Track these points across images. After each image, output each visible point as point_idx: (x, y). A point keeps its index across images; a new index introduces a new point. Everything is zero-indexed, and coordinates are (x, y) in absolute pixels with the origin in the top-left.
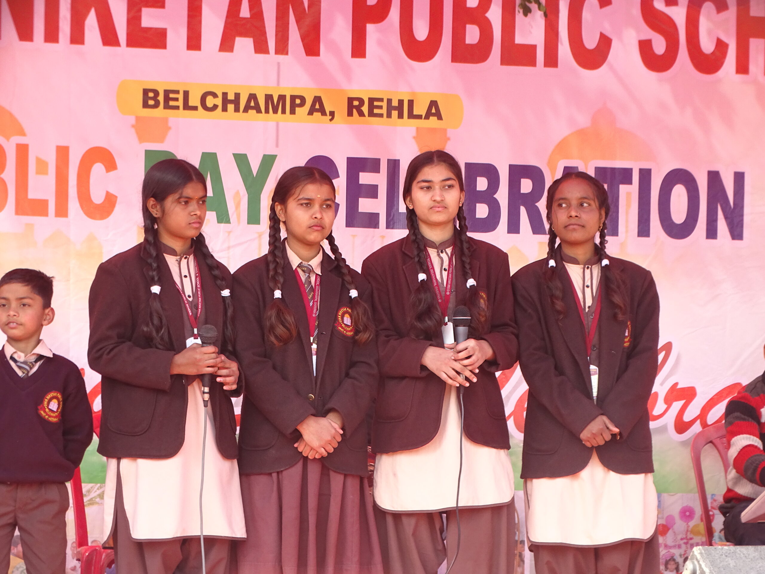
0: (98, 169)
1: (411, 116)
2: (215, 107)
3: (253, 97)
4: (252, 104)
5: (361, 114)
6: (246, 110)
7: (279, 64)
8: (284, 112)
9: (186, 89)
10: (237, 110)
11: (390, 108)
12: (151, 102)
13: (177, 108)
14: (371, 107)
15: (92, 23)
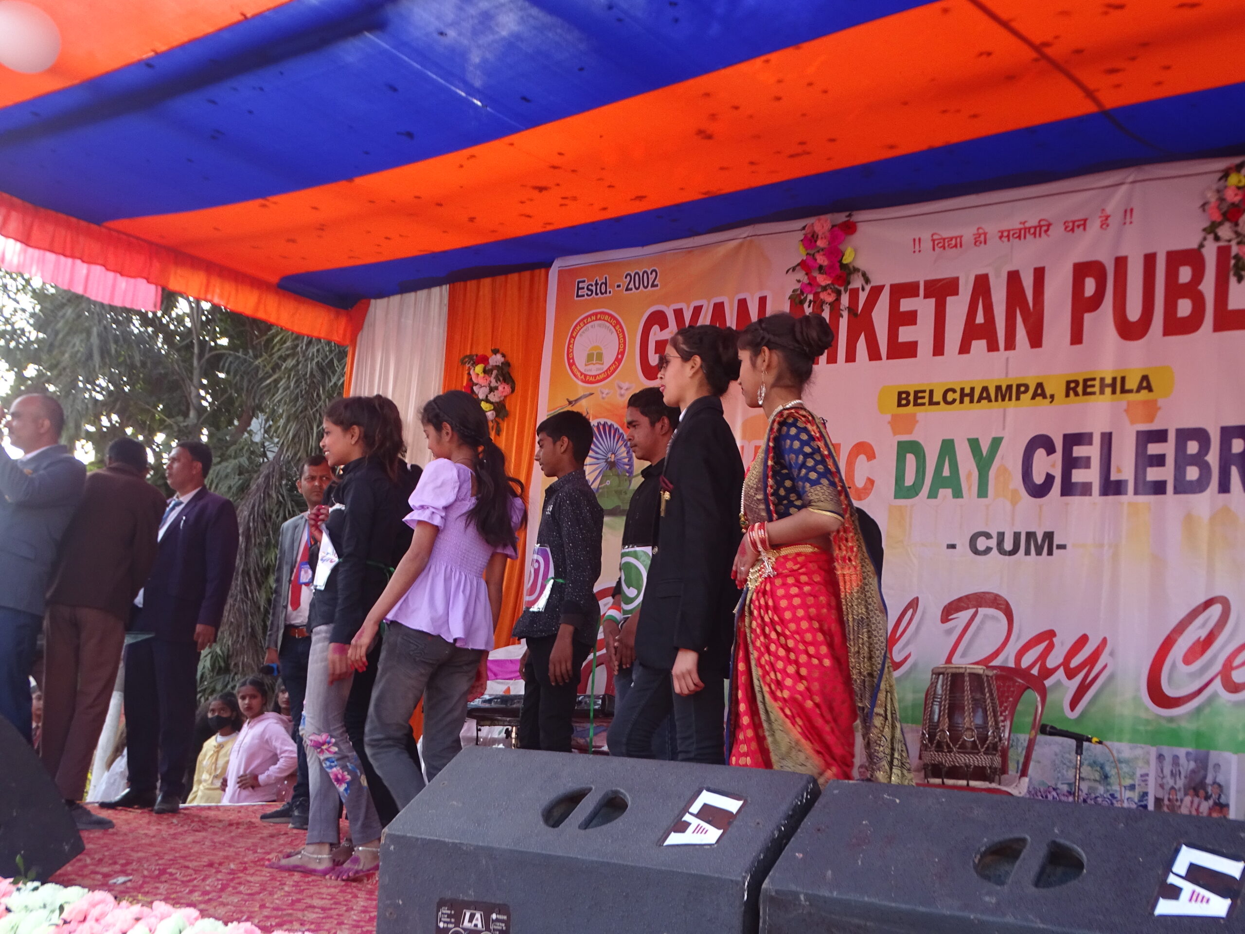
0: (862, 458)
1: (1124, 390)
2: (954, 401)
3: (985, 389)
4: (985, 395)
5: (1075, 394)
6: (979, 401)
7: (1007, 359)
8: (1010, 399)
9: (931, 389)
10: (971, 401)
11: (1103, 386)
12: (904, 402)
13: (923, 404)
14: (1086, 387)
15: (861, 344)
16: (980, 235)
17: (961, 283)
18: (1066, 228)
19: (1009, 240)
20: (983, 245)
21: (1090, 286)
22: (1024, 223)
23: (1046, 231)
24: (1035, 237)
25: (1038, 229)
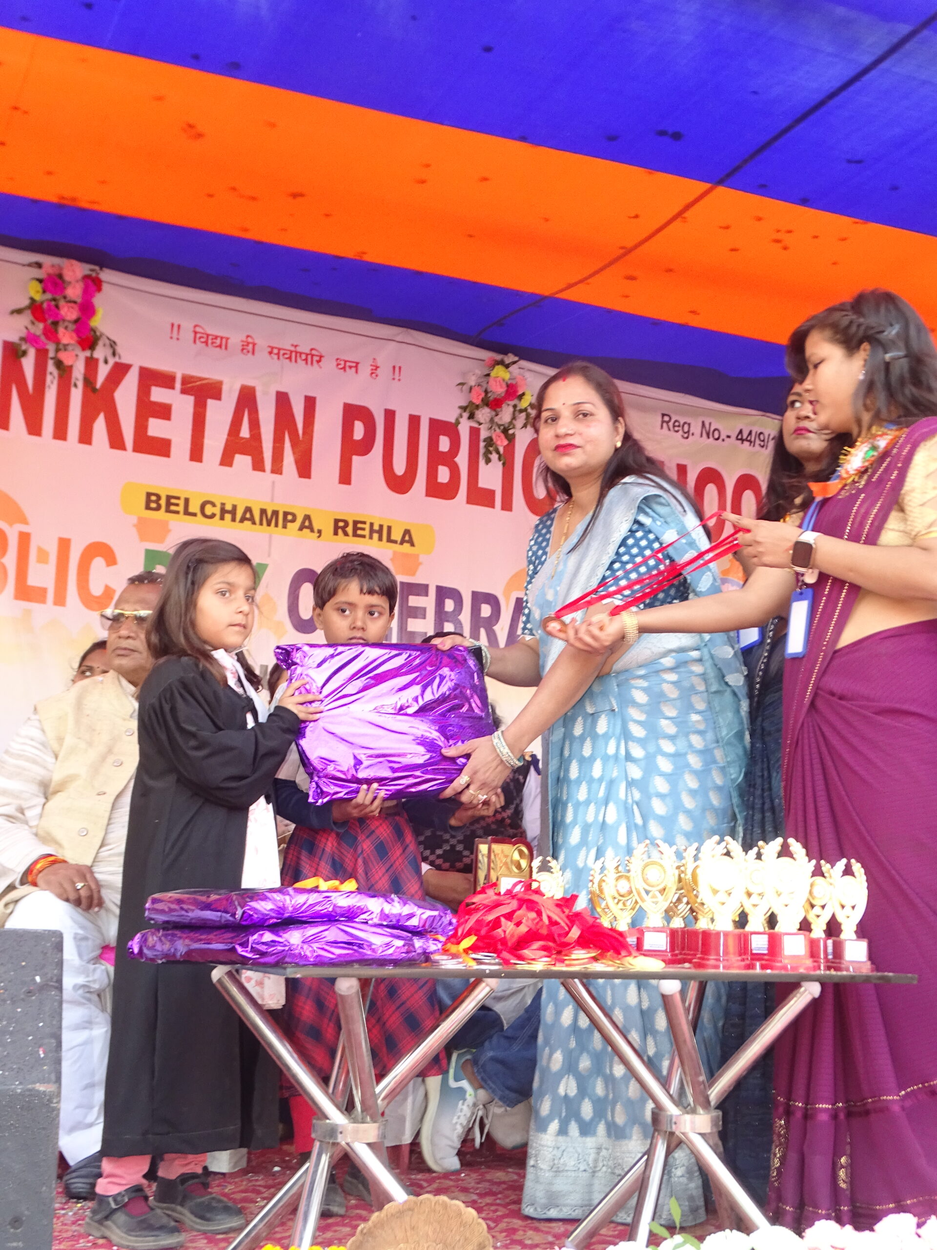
0: (98, 563)
1: (389, 540)
2: (213, 516)
3: (248, 510)
4: (248, 516)
5: (346, 534)
6: (242, 521)
7: (273, 483)
8: (276, 525)
9: (187, 496)
10: (234, 520)
11: (372, 531)
12: (153, 505)
13: (177, 512)
14: (355, 529)
15: (100, 426)
16: (247, 345)
17: (225, 388)
18: (338, 365)
19: (279, 358)
20: (250, 355)
21: (359, 430)
22: (296, 346)
23: (318, 362)
24: (307, 363)
25: (309, 357)
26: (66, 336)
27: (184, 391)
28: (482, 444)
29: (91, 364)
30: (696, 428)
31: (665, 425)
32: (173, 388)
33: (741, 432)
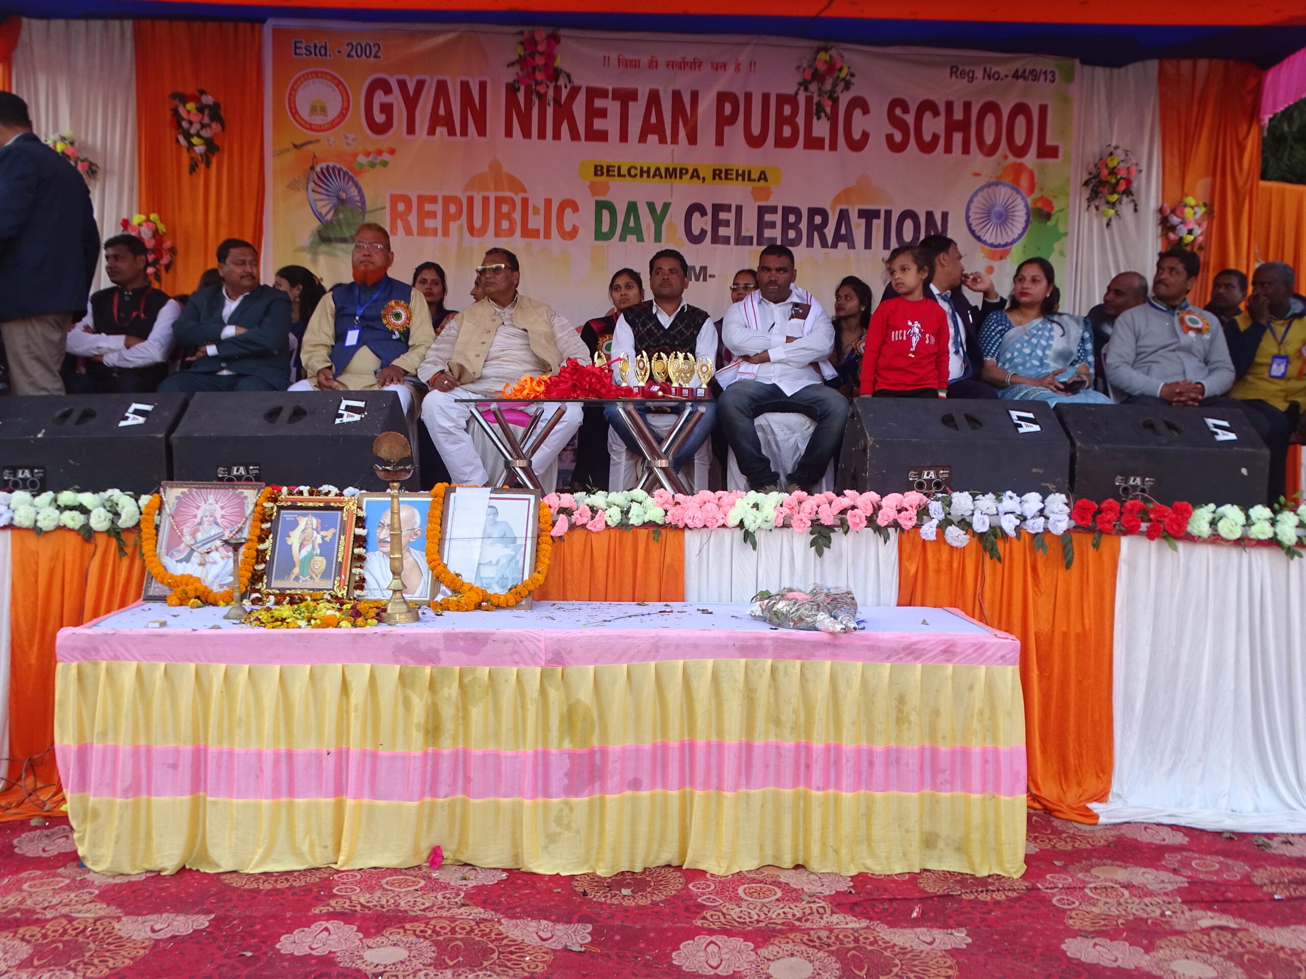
0: (568, 212)
1: (749, 179)
2: (636, 175)
3: (658, 169)
8: (676, 177)
10: (648, 176)
12: (599, 173)
15: (565, 127)
16: (653, 61)
17: (640, 93)
18: (712, 67)
19: (673, 68)
20: (654, 69)
21: (728, 109)
22: (684, 58)
23: (699, 67)
24: (692, 69)
25: (693, 64)
26: (539, 76)
27: (613, 99)
28: (815, 107)
29: (558, 90)
30: (979, 73)
31: (954, 75)
32: (607, 97)
33: (1017, 71)
